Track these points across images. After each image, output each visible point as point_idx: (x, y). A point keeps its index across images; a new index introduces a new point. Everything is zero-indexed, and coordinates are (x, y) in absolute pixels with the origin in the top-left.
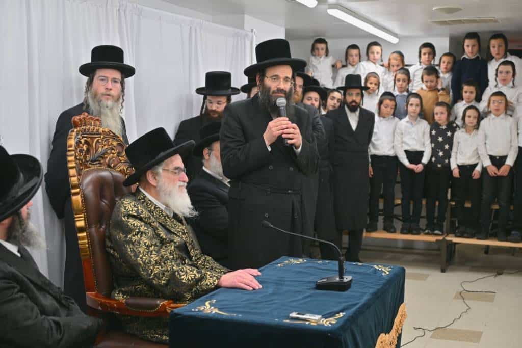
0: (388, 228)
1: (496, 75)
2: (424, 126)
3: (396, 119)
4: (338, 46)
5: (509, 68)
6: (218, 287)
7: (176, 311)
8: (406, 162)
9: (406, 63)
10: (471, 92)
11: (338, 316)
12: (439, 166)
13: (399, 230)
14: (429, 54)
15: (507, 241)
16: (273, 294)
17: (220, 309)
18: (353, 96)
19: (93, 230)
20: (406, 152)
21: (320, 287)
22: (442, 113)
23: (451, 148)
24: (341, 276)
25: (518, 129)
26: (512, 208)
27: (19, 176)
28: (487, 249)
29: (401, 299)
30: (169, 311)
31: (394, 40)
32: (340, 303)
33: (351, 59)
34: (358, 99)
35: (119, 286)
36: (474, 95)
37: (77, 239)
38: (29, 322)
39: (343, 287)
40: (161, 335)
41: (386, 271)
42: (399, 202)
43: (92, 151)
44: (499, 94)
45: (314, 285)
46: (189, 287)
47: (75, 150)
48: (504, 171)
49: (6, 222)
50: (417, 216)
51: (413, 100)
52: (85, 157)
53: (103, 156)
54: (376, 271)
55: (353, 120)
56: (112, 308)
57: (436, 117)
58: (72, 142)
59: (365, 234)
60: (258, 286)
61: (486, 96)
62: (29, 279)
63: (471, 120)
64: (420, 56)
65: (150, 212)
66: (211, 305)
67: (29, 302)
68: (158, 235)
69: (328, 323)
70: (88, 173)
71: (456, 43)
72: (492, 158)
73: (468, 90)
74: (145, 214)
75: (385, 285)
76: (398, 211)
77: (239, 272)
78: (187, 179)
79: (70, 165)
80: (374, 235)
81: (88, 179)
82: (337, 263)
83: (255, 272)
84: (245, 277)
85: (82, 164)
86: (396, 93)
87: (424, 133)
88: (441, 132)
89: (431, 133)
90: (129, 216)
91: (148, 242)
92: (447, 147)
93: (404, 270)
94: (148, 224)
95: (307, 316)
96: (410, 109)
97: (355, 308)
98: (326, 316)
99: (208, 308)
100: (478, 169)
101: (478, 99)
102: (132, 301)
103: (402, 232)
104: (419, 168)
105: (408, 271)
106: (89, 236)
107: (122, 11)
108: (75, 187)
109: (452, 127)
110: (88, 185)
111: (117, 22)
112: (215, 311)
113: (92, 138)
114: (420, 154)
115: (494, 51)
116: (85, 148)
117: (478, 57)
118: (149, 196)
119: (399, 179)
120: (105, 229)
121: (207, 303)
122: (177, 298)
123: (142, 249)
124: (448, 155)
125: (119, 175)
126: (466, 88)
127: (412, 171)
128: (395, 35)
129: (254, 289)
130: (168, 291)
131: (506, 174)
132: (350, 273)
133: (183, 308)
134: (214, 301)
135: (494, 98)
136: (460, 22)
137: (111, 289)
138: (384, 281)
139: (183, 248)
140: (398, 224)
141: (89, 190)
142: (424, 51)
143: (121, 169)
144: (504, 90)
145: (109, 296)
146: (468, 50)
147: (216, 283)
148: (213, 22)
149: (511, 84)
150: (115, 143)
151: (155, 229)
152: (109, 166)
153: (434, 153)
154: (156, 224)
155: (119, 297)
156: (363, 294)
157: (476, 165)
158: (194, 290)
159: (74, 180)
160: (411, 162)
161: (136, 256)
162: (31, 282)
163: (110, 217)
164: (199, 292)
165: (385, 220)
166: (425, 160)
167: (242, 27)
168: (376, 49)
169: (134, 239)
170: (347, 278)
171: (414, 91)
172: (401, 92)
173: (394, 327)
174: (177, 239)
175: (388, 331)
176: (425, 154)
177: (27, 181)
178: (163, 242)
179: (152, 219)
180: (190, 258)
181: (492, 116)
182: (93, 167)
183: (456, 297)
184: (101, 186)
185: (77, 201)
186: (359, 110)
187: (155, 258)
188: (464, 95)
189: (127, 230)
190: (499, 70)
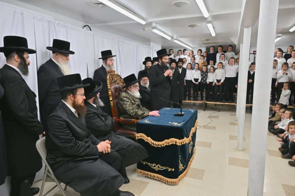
0: (189, 99)
1: (220, 57)
2: (199, 72)
3: (192, 70)
4: (176, 50)
5: (224, 56)
6: (148, 116)
7: (138, 122)
8: (194, 82)
9: (194, 55)
10: (212, 62)
11: (182, 123)
12: (204, 82)
13: (192, 100)
14: (200, 52)
15: (221, 102)
16: (163, 117)
17: (150, 121)
18: (180, 64)
19: (114, 101)
20: (194, 79)
21: (176, 115)
22: (205, 68)
23: (207, 77)
24: (181, 113)
25: (225, 72)
26: (223, 94)
27: (96, 86)
28: (216, 105)
29: (196, 118)
30: (136, 122)
31: (191, 49)
32: (182, 119)
33: (179, 54)
34: (181, 65)
35: (122, 116)
36: (213, 64)
37: (110, 103)
38: (100, 125)
39: (182, 115)
40: (133, 128)
41: (193, 111)
42: (192, 92)
43: (113, 80)
44: (221, 63)
45: (174, 115)
46: (141, 116)
47: (109, 79)
48: (220, 84)
49: (93, 98)
50: (197, 96)
51: (196, 65)
52: (112, 81)
53: (116, 81)
54: (190, 111)
55: (180, 70)
56: (120, 121)
57: (203, 69)
58: (108, 77)
59: (183, 101)
60: (159, 115)
61: (217, 64)
62: (99, 113)
63: (212, 70)
64: (198, 53)
65: (129, 96)
66: (147, 120)
67: (100, 120)
68: (132, 102)
69: (179, 125)
70: (112, 86)
71: (208, 49)
72: (217, 80)
73: (211, 62)
74: (128, 96)
75: (193, 115)
76: (192, 95)
77: (153, 112)
78: (139, 88)
79: (108, 83)
80: (186, 101)
81: (113, 87)
82: (180, 109)
83: (158, 111)
84: (155, 113)
85: (111, 83)
86: (191, 63)
87: (199, 74)
88: (204, 73)
89: (201, 74)
90: (124, 97)
91: (129, 104)
92: (206, 77)
93: (197, 111)
94: (129, 99)
95: (173, 123)
96: (195, 67)
97: (186, 121)
98: (179, 123)
99: (146, 121)
100: (214, 83)
101: (214, 64)
102: (126, 119)
103: (193, 100)
104: (197, 83)
105: (198, 111)
106: (113, 103)
107: (119, 42)
108: (109, 89)
109: (207, 72)
110: (113, 89)
111: (117, 44)
112: (148, 122)
113: (113, 76)
114: (198, 79)
115: (219, 51)
116: (111, 79)
117: (214, 53)
118: (129, 92)
119: (192, 86)
120: (117, 101)
121: (146, 120)
122: (137, 119)
123: (128, 106)
124: (206, 80)
125: (120, 86)
126: (211, 61)
127: (195, 84)
128: (191, 47)
129: (158, 116)
130: (135, 117)
131: (220, 85)
132: (183, 111)
133: (140, 121)
134: (148, 119)
135: (219, 64)
136: (209, 43)
137: (119, 116)
138: (192, 114)
139: (138, 105)
140: (192, 98)
141: (113, 90)
142: (199, 51)
143: (121, 85)
144: (222, 62)
145: (119, 118)
146: (211, 50)
147: (148, 114)
148: (143, 44)
149: (224, 60)
150: (119, 77)
151: (131, 100)
152: (118, 84)
153: (202, 79)
154: (131, 99)
155: (122, 118)
156: (187, 117)
157: (213, 82)
158: (142, 116)
159: (109, 88)
160: (195, 82)
161: (126, 108)
162: (100, 114)
163: (119, 97)
164: (143, 117)
165: (189, 97)
166: (199, 81)
167: (150, 46)
168: (186, 51)
169: (126, 103)
170: (183, 113)
171: (196, 62)
172: (193, 63)
173: (195, 126)
174: (137, 103)
175: (193, 127)
176: (199, 80)
177: (98, 87)
178: (133, 104)
179: (130, 98)
180: (140, 108)
181: (219, 69)
182: (114, 84)
183: (208, 118)
184: (116, 89)
185: (110, 93)
186: (182, 68)
187: (131, 108)
188: (210, 63)
189: (123, 101)
190: (221, 56)
